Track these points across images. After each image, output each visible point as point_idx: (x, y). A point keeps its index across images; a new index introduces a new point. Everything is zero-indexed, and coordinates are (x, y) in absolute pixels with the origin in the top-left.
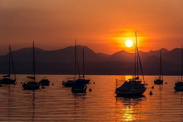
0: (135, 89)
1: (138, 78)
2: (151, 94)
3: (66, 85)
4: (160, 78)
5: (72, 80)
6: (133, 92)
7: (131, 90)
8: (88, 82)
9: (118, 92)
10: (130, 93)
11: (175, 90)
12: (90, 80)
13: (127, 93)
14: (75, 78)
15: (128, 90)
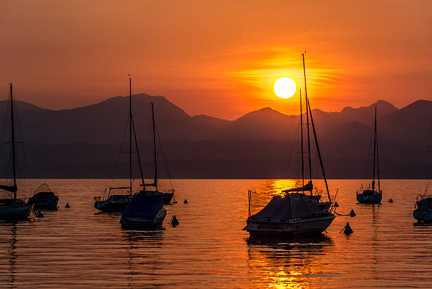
0: (303, 219)
1: (309, 187)
2: (348, 231)
3: (107, 207)
4: (373, 188)
5: (124, 193)
6: (297, 227)
7: (292, 221)
8: (167, 198)
9: (255, 228)
10: (289, 229)
11: (416, 221)
12: (173, 194)
13: (279, 230)
14: (131, 188)
15: (282, 221)
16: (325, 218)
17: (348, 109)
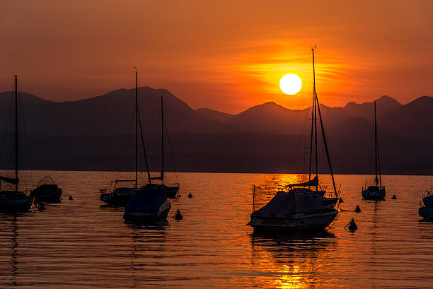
0: (307, 214)
1: (315, 182)
2: (353, 227)
3: (112, 200)
6: (302, 222)
7: (296, 216)
8: (173, 192)
9: (259, 223)
10: (293, 225)
11: (421, 218)
12: (178, 188)
13: (284, 225)
14: (136, 181)
15: (286, 216)
16: (328, 214)
17: (351, 104)
